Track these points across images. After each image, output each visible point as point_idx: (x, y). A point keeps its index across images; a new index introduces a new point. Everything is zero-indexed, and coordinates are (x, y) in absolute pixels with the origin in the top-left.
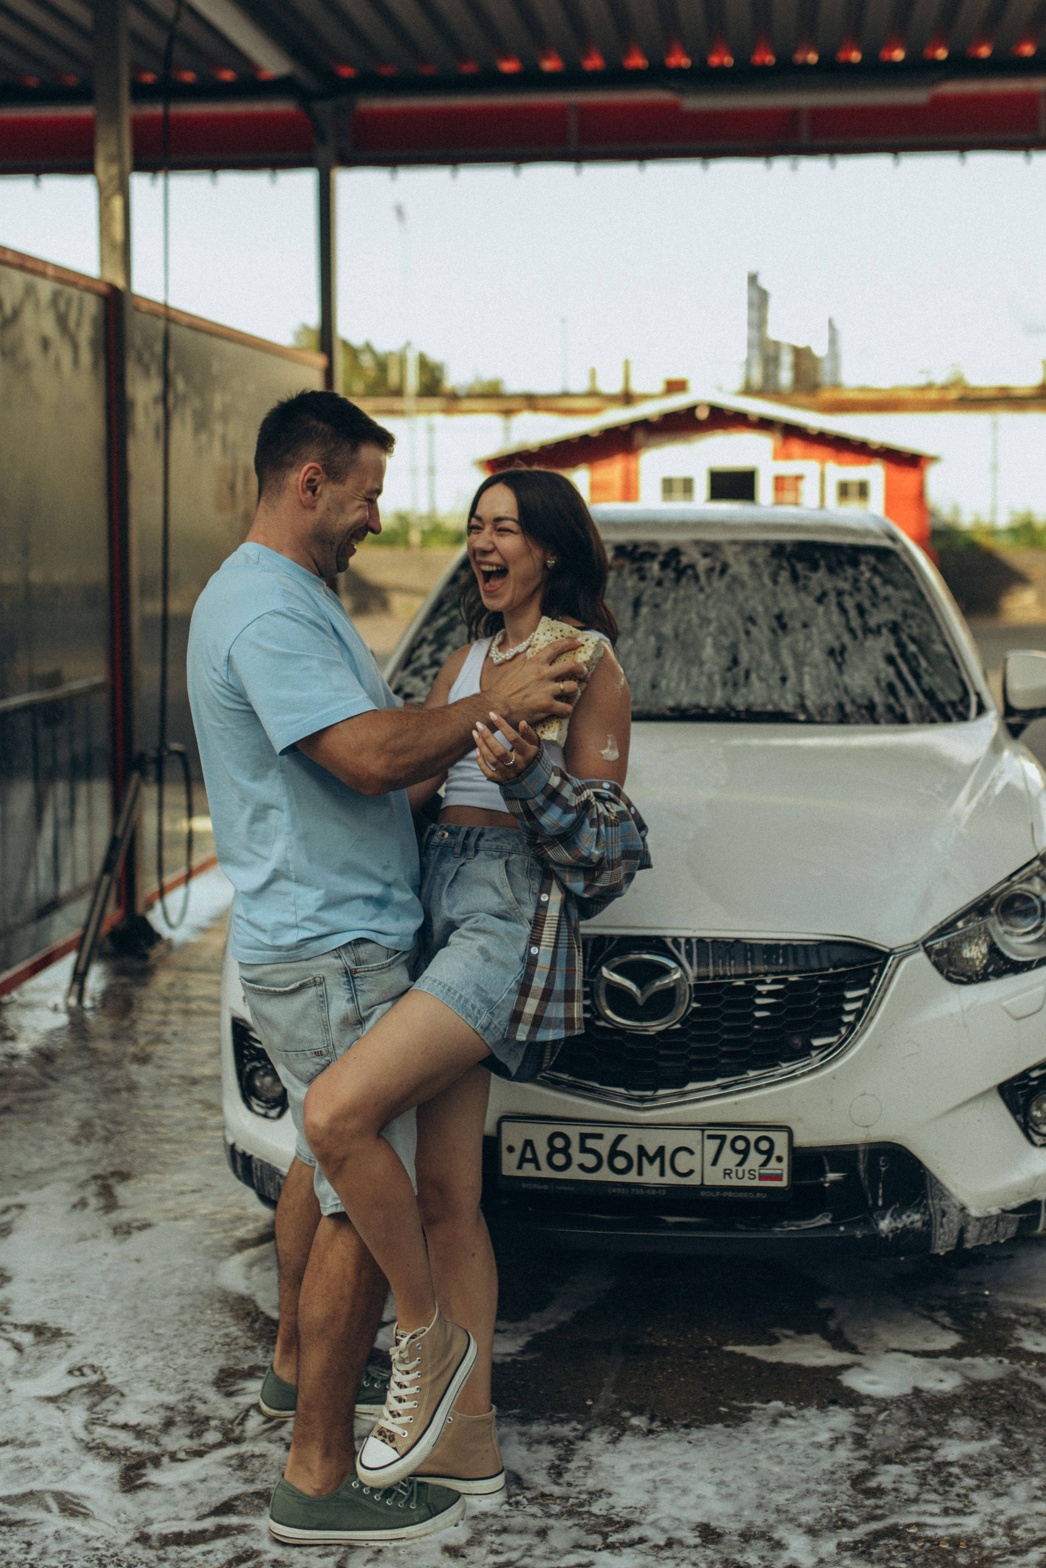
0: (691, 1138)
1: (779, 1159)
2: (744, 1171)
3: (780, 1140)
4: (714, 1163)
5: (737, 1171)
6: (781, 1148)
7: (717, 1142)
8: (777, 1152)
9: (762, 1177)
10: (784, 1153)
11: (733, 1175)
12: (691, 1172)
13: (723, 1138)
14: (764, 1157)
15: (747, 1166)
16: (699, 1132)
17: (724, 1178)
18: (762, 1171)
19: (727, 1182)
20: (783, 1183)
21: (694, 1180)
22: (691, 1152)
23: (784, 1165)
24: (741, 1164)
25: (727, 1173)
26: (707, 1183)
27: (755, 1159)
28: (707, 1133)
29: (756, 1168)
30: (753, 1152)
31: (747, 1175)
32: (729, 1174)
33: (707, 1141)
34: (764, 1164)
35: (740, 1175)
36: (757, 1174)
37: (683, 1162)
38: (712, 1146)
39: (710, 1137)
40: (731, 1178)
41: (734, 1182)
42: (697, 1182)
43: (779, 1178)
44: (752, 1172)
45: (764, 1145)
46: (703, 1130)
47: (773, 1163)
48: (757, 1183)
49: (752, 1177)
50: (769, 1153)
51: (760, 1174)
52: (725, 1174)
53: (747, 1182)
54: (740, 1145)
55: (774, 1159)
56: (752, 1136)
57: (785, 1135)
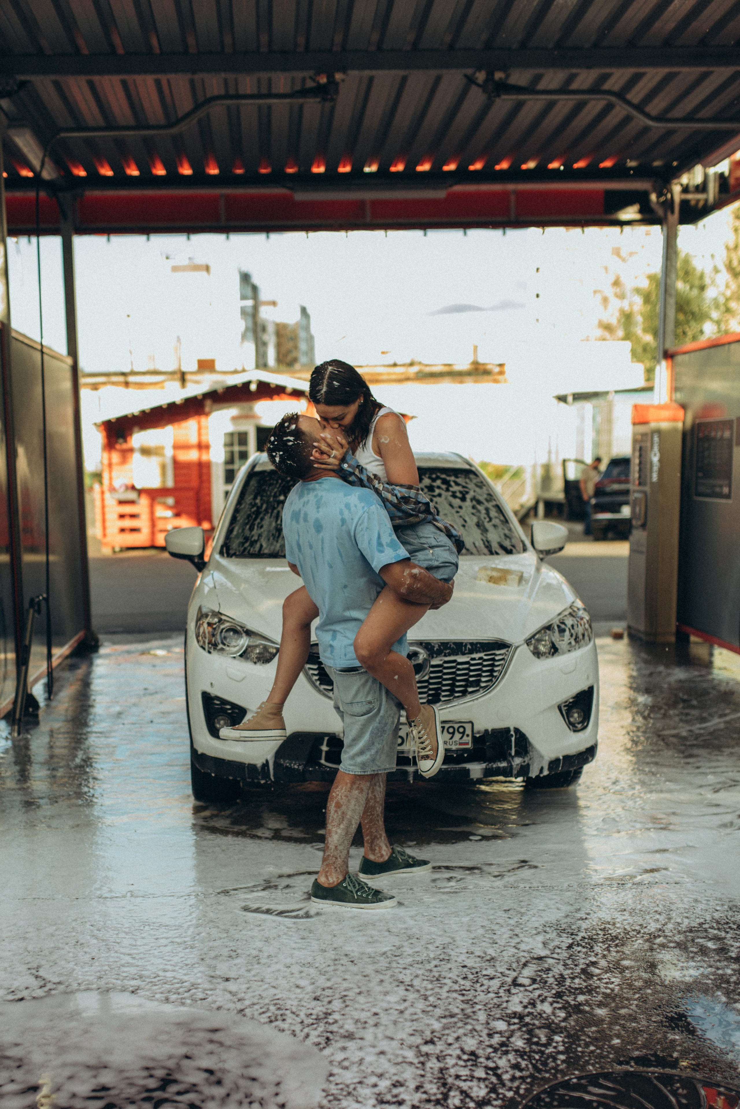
1: (468, 736)
2: (452, 741)
3: (468, 727)
5: (449, 741)
6: (468, 731)
8: (467, 733)
9: (460, 744)
10: (470, 733)
11: (448, 744)
14: (461, 735)
15: (454, 739)
18: (461, 741)
20: (469, 746)
23: (470, 738)
24: (451, 738)
27: (457, 736)
29: (458, 740)
30: (456, 733)
31: (454, 743)
34: (462, 738)
35: (451, 743)
36: (458, 743)
43: (467, 744)
44: (456, 742)
45: (461, 730)
47: (465, 737)
48: (459, 747)
49: (456, 744)
50: (463, 733)
53: (456, 747)
54: (451, 730)
55: (465, 736)
56: (456, 726)
57: (470, 725)
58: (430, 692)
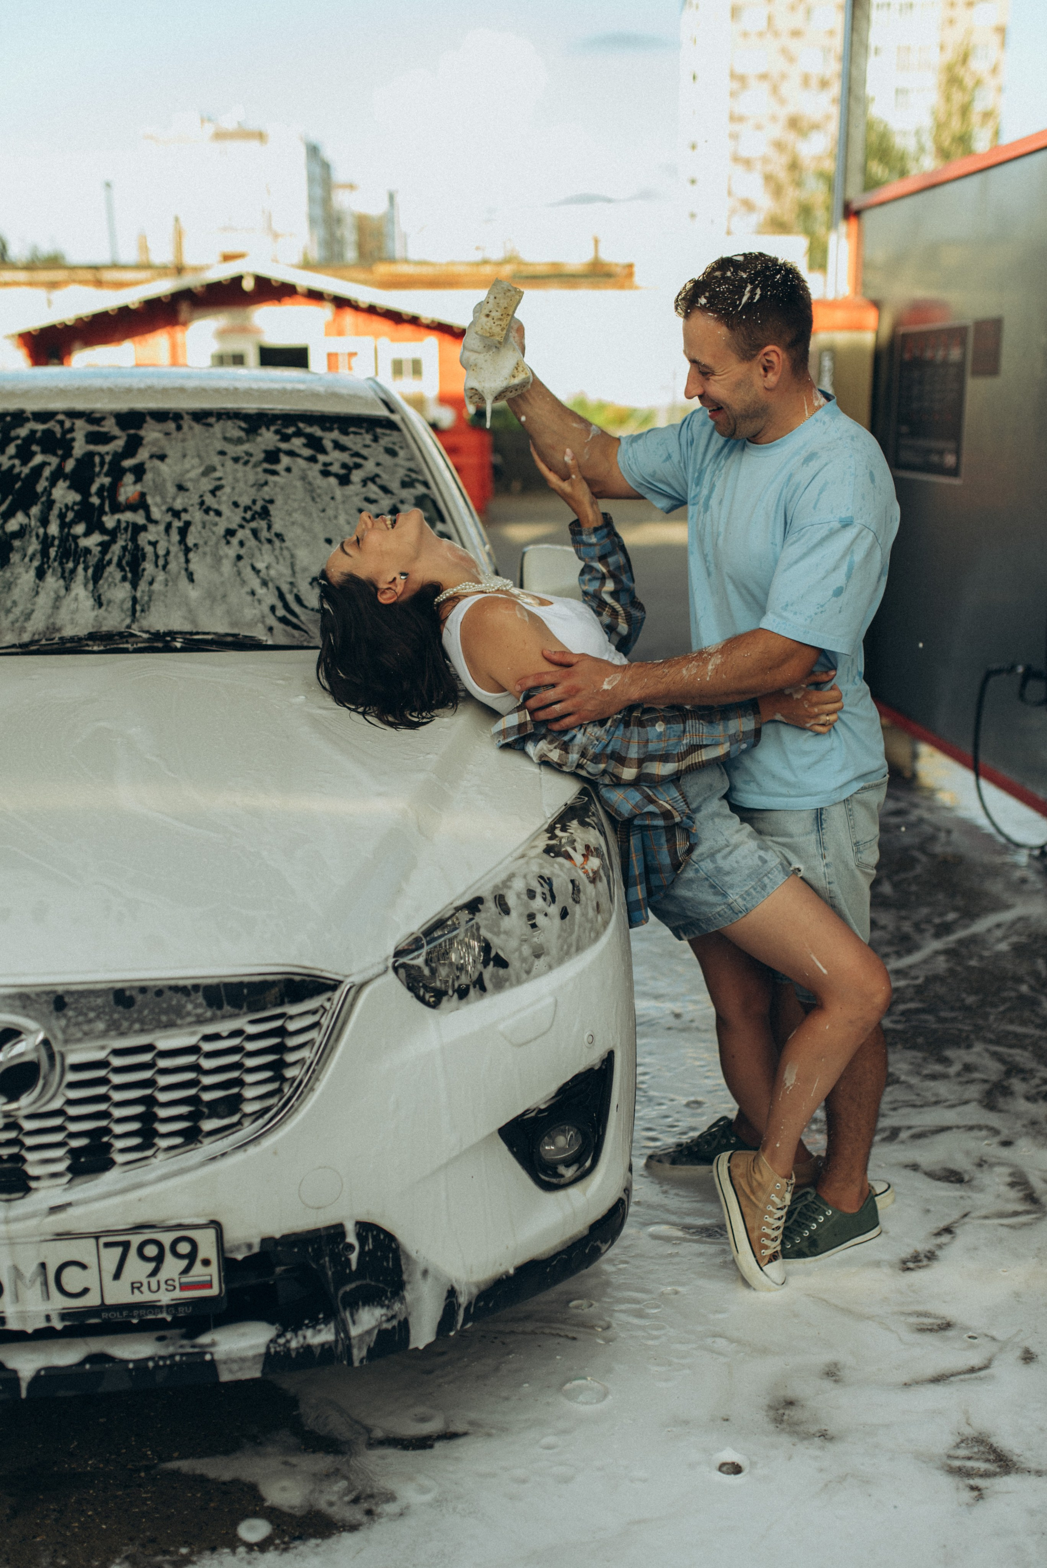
0: (84, 1250)
1: (206, 1263)
2: (158, 1282)
3: (205, 1238)
4: (117, 1276)
5: (149, 1283)
6: (207, 1248)
7: (119, 1251)
8: (201, 1255)
9: (184, 1287)
10: (213, 1256)
11: (145, 1288)
12: (86, 1291)
13: (126, 1245)
14: (184, 1263)
15: (163, 1275)
16: (92, 1241)
17: (133, 1292)
18: (185, 1279)
19: (138, 1298)
20: (214, 1291)
21: (92, 1300)
22: (83, 1266)
23: (214, 1269)
24: (154, 1273)
25: (136, 1287)
26: (108, 1301)
27: (172, 1267)
28: (103, 1240)
29: (176, 1277)
30: (169, 1257)
31: (163, 1286)
32: (138, 1288)
33: (104, 1252)
34: (186, 1271)
35: (154, 1287)
36: (177, 1284)
37: (73, 1279)
38: (112, 1256)
39: (107, 1245)
40: (142, 1292)
41: (145, 1296)
42: (97, 1302)
43: (208, 1285)
44: (169, 1282)
45: (184, 1248)
46: (97, 1238)
47: (198, 1268)
48: (178, 1294)
49: (171, 1288)
50: (192, 1257)
51: (180, 1284)
52: (133, 1288)
53: (165, 1298)
54: (151, 1251)
55: (198, 1263)
56: (167, 1239)
57: (211, 1233)
58: (75, 1143)
